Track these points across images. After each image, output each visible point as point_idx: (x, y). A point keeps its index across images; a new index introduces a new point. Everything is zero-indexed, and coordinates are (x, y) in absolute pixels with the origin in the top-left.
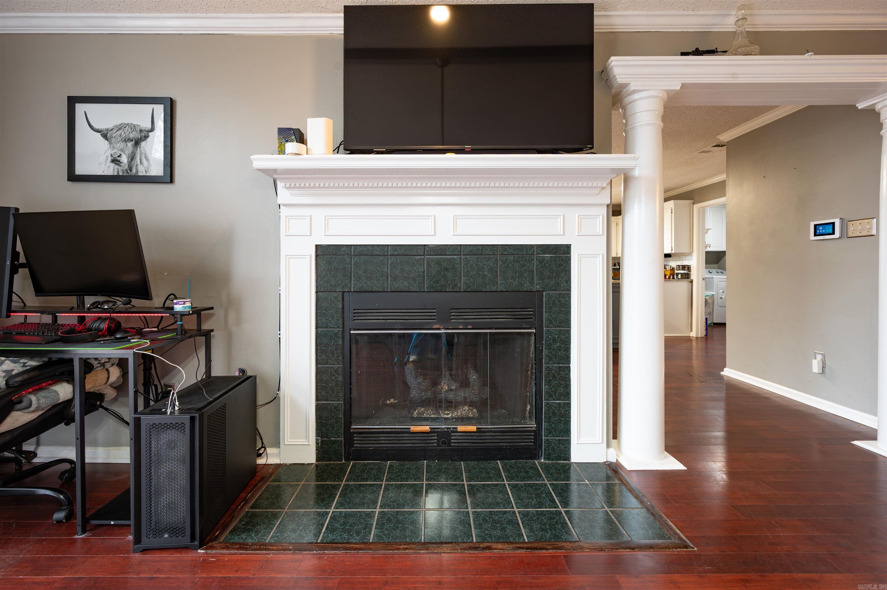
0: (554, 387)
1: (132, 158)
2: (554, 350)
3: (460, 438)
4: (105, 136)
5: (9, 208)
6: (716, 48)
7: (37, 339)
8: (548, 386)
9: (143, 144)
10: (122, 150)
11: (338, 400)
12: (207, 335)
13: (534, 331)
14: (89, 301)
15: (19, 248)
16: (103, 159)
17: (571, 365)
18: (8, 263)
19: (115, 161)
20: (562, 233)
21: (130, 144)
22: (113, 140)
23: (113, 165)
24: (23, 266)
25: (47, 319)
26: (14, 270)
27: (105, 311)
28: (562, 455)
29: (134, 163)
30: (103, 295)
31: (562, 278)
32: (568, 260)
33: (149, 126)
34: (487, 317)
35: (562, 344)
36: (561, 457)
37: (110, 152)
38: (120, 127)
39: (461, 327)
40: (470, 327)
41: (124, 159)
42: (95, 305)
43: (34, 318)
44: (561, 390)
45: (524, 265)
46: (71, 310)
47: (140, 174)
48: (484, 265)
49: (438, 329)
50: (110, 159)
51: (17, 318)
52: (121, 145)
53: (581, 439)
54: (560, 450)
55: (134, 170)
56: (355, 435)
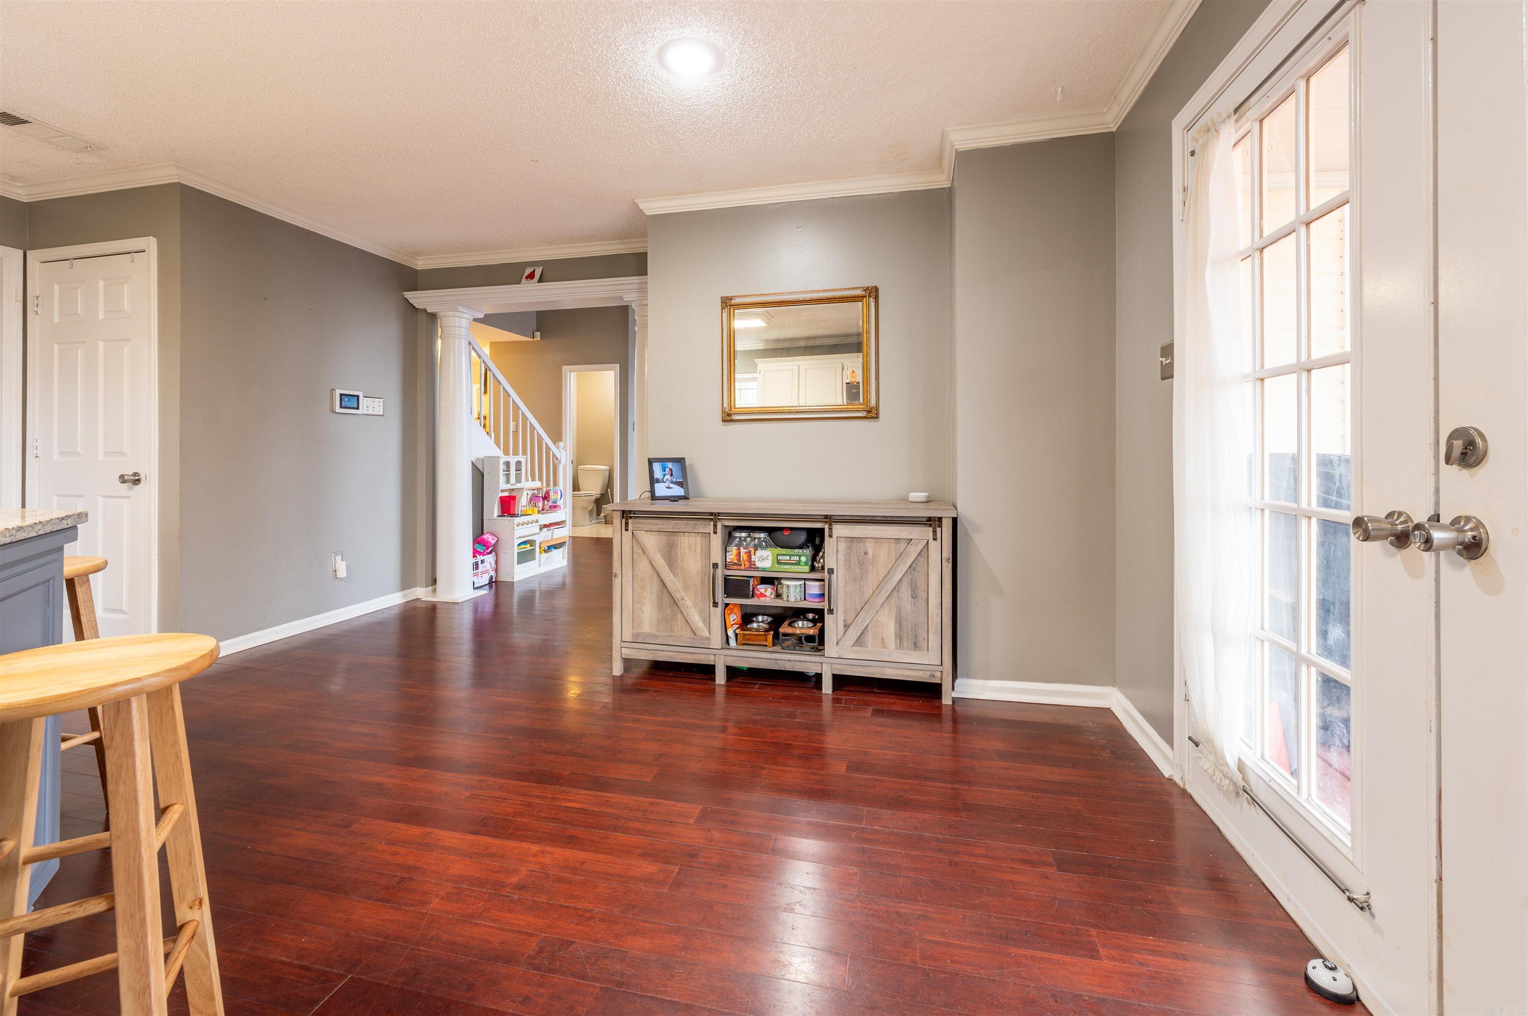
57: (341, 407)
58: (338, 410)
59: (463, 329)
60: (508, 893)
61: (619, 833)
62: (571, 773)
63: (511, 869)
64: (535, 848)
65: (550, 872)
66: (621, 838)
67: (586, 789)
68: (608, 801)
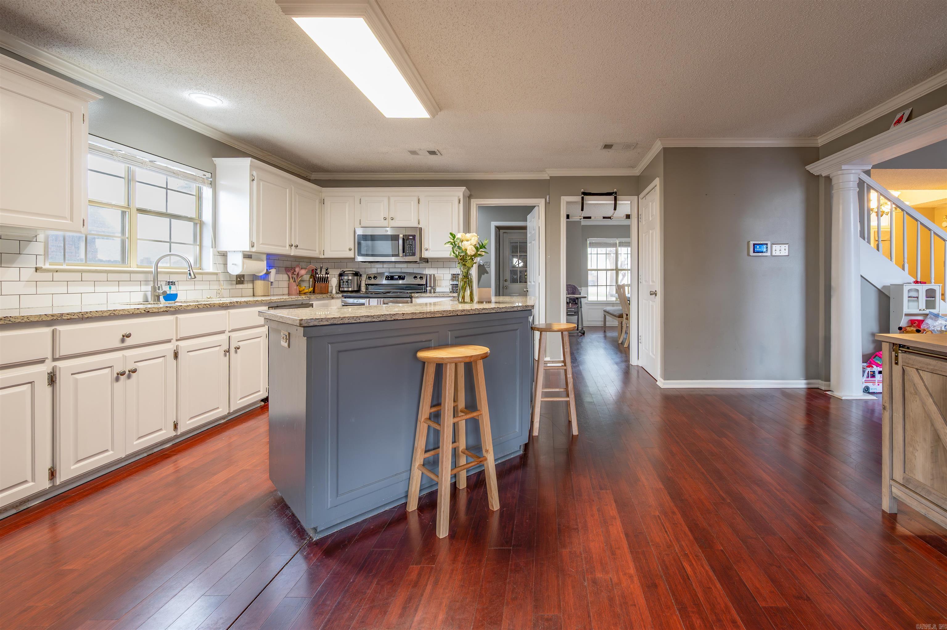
57: (754, 252)
58: (752, 253)
59: (852, 182)
60: (587, 578)
61: (680, 613)
62: (722, 550)
63: (607, 569)
64: (632, 570)
65: (615, 590)
66: (675, 618)
67: (712, 568)
68: (710, 588)
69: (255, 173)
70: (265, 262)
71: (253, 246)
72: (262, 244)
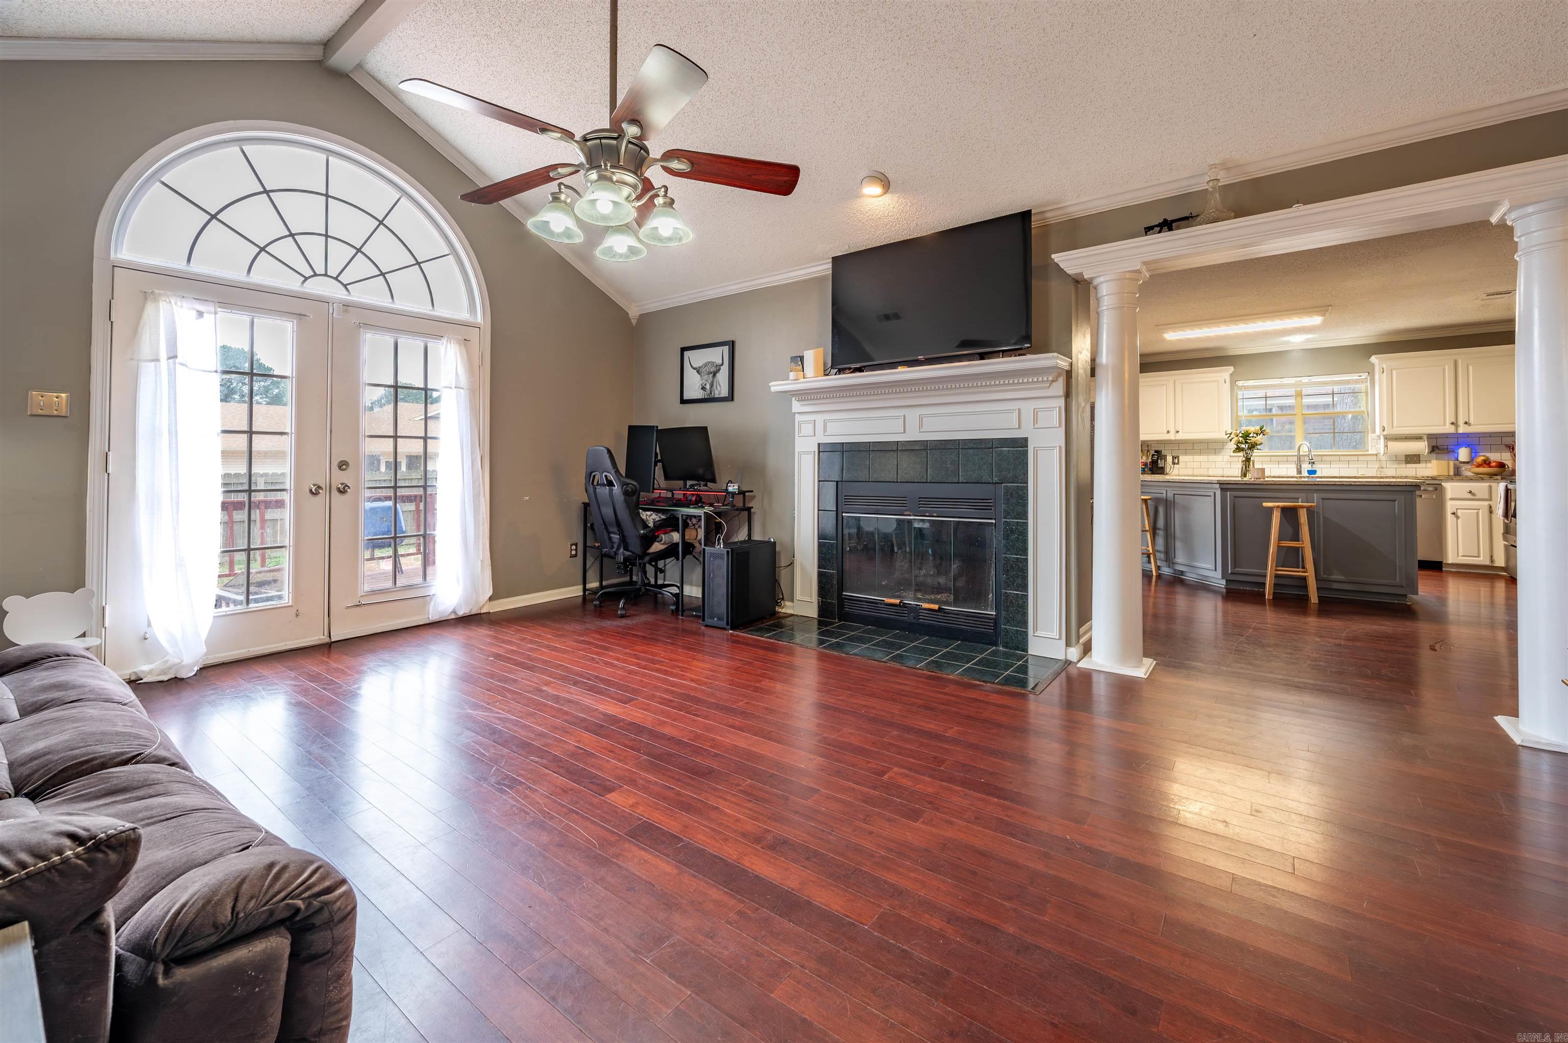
0: (1011, 577)
1: (712, 385)
2: (1011, 541)
3: (927, 615)
4: (698, 372)
5: (654, 426)
6: (1191, 213)
7: (665, 505)
8: (1006, 576)
9: (717, 374)
10: (707, 381)
11: (833, 570)
12: (749, 510)
13: (994, 521)
14: (689, 483)
15: (658, 451)
16: (697, 387)
17: (1029, 557)
18: (653, 460)
19: (703, 388)
20: (1017, 427)
21: (711, 376)
22: (702, 374)
23: (702, 391)
24: (659, 461)
25: (669, 495)
26: (656, 465)
27: (695, 490)
28: (1020, 646)
29: (713, 389)
30: (694, 480)
31: (1020, 470)
32: (1025, 454)
33: (721, 362)
34: (950, 506)
35: (1020, 535)
36: (1019, 647)
37: (701, 382)
38: (706, 365)
39: (927, 514)
40: (935, 515)
41: (708, 387)
42: (692, 486)
43: (664, 494)
44: (1019, 581)
45: (982, 459)
46: (680, 489)
47: (716, 396)
48: (947, 458)
49: (910, 515)
50: (701, 387)
51: (656, 493)
52: (706, 377)
53: (1038, 632)
54: (1018, 640)
55: (713, 394)
56: (846, 601)
69: (1384, 366)
70: (1426, 442)
71: (1384, 430)
72: (1397, 427)
